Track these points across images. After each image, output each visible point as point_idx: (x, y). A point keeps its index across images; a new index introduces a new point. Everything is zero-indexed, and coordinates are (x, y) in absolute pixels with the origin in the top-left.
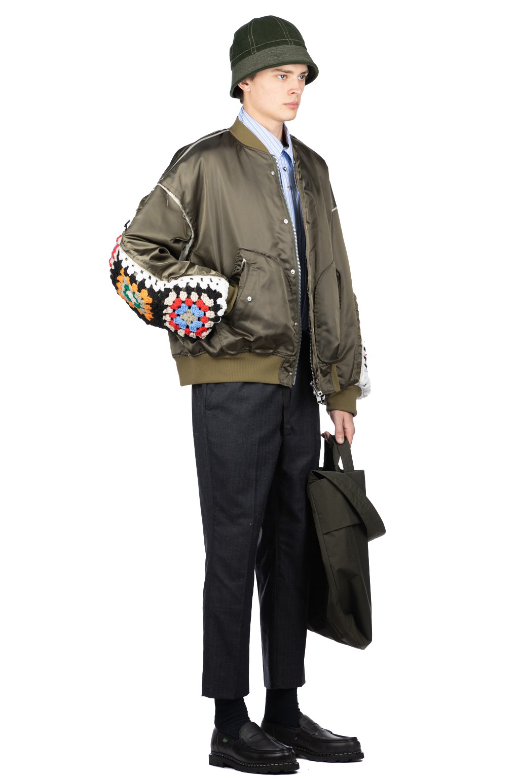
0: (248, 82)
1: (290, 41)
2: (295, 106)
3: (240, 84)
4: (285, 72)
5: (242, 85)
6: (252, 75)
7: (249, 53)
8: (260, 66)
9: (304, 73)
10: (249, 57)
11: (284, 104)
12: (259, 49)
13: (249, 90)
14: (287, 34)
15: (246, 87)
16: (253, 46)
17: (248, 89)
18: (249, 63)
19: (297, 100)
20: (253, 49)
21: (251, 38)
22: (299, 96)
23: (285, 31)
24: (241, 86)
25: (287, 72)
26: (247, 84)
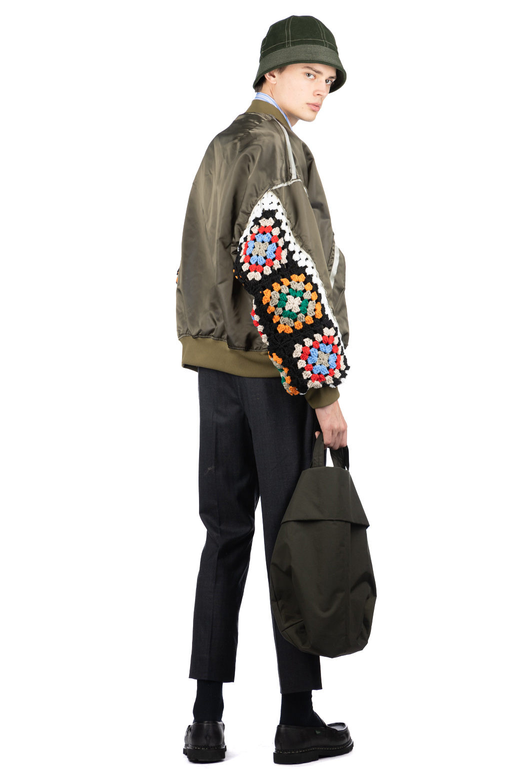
0: (276, 74)
1: (326, 43)
2: (316, 107)
3: (267, 74)
4: (315, 71)
5: (269, 76)
6: (281, 68)
7: (284, 46)
8: (293, 59)
9: (332, 78)
10: (283, 49)
11: (307, 104)
12: (294, 44)
13: (275, 83)
14: (323, 36)
15: (272, 78)
16: (288, 39)
17: (274, 81)
18: (279, 55)
19: (320, 102)
20: (288, 43)
21: (288, 32)
22: (322, 100)
23: (323, 32)
24: (267, 76)
25: (317, 72)
26: (274, 77)
